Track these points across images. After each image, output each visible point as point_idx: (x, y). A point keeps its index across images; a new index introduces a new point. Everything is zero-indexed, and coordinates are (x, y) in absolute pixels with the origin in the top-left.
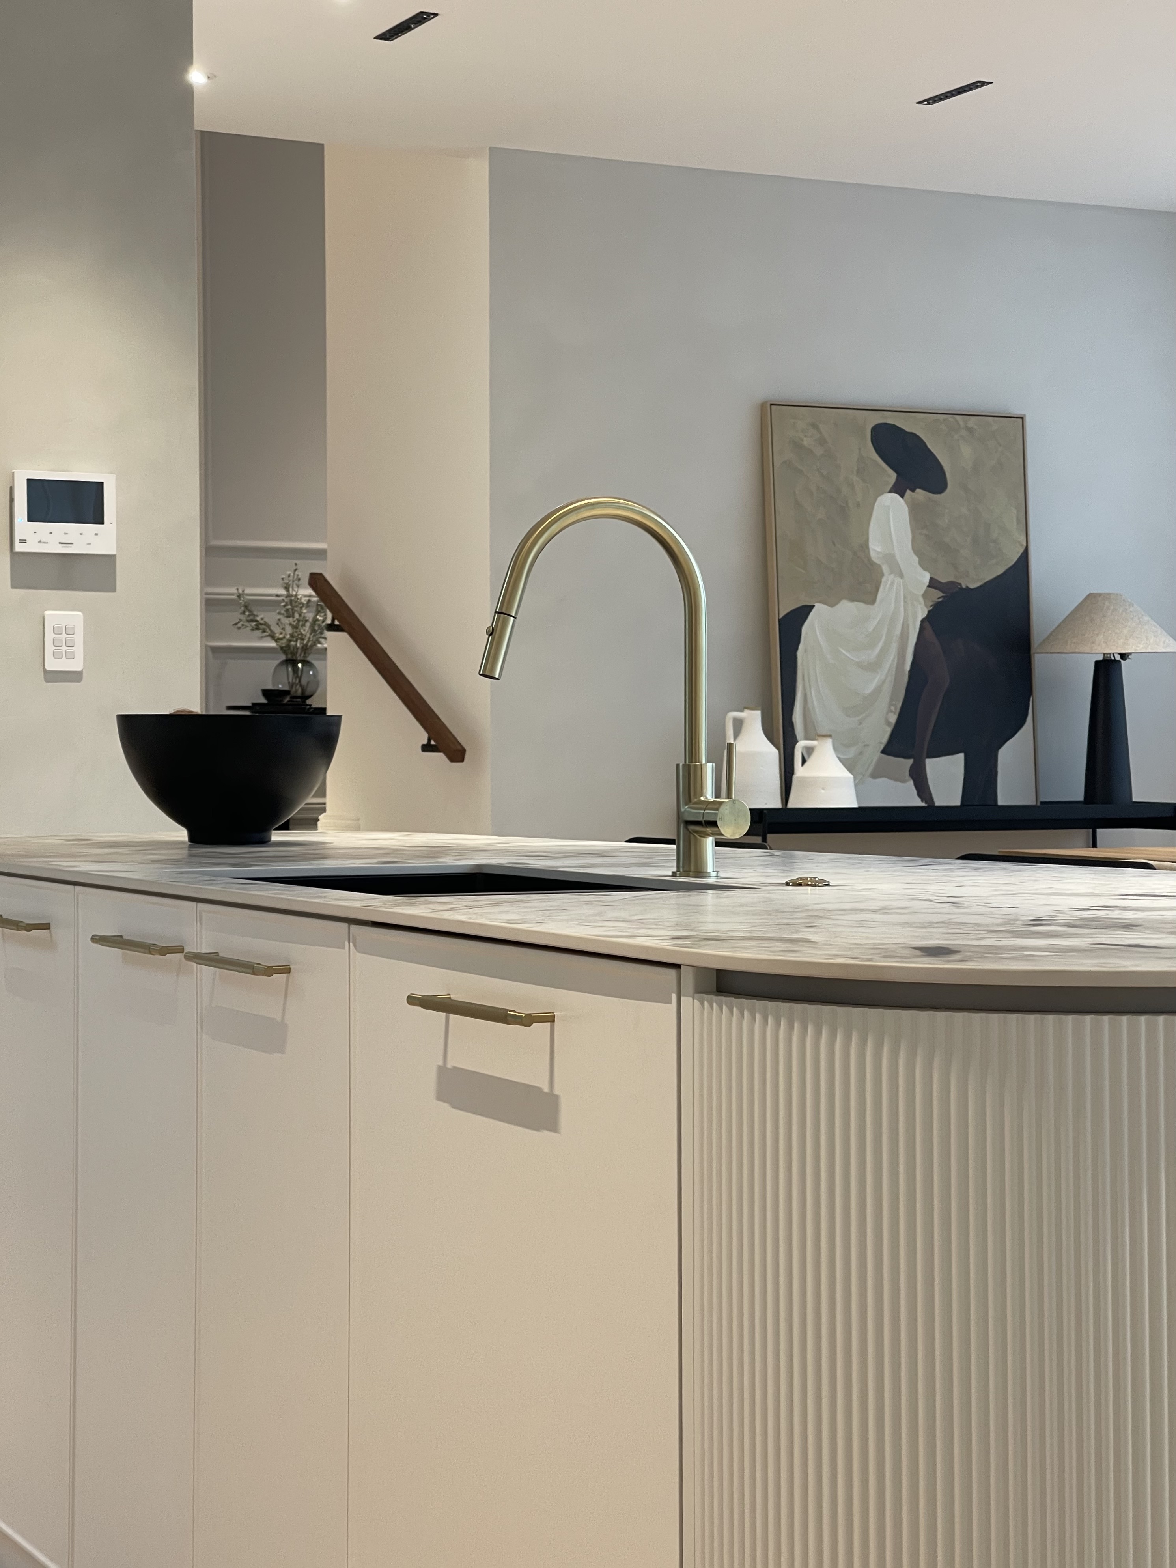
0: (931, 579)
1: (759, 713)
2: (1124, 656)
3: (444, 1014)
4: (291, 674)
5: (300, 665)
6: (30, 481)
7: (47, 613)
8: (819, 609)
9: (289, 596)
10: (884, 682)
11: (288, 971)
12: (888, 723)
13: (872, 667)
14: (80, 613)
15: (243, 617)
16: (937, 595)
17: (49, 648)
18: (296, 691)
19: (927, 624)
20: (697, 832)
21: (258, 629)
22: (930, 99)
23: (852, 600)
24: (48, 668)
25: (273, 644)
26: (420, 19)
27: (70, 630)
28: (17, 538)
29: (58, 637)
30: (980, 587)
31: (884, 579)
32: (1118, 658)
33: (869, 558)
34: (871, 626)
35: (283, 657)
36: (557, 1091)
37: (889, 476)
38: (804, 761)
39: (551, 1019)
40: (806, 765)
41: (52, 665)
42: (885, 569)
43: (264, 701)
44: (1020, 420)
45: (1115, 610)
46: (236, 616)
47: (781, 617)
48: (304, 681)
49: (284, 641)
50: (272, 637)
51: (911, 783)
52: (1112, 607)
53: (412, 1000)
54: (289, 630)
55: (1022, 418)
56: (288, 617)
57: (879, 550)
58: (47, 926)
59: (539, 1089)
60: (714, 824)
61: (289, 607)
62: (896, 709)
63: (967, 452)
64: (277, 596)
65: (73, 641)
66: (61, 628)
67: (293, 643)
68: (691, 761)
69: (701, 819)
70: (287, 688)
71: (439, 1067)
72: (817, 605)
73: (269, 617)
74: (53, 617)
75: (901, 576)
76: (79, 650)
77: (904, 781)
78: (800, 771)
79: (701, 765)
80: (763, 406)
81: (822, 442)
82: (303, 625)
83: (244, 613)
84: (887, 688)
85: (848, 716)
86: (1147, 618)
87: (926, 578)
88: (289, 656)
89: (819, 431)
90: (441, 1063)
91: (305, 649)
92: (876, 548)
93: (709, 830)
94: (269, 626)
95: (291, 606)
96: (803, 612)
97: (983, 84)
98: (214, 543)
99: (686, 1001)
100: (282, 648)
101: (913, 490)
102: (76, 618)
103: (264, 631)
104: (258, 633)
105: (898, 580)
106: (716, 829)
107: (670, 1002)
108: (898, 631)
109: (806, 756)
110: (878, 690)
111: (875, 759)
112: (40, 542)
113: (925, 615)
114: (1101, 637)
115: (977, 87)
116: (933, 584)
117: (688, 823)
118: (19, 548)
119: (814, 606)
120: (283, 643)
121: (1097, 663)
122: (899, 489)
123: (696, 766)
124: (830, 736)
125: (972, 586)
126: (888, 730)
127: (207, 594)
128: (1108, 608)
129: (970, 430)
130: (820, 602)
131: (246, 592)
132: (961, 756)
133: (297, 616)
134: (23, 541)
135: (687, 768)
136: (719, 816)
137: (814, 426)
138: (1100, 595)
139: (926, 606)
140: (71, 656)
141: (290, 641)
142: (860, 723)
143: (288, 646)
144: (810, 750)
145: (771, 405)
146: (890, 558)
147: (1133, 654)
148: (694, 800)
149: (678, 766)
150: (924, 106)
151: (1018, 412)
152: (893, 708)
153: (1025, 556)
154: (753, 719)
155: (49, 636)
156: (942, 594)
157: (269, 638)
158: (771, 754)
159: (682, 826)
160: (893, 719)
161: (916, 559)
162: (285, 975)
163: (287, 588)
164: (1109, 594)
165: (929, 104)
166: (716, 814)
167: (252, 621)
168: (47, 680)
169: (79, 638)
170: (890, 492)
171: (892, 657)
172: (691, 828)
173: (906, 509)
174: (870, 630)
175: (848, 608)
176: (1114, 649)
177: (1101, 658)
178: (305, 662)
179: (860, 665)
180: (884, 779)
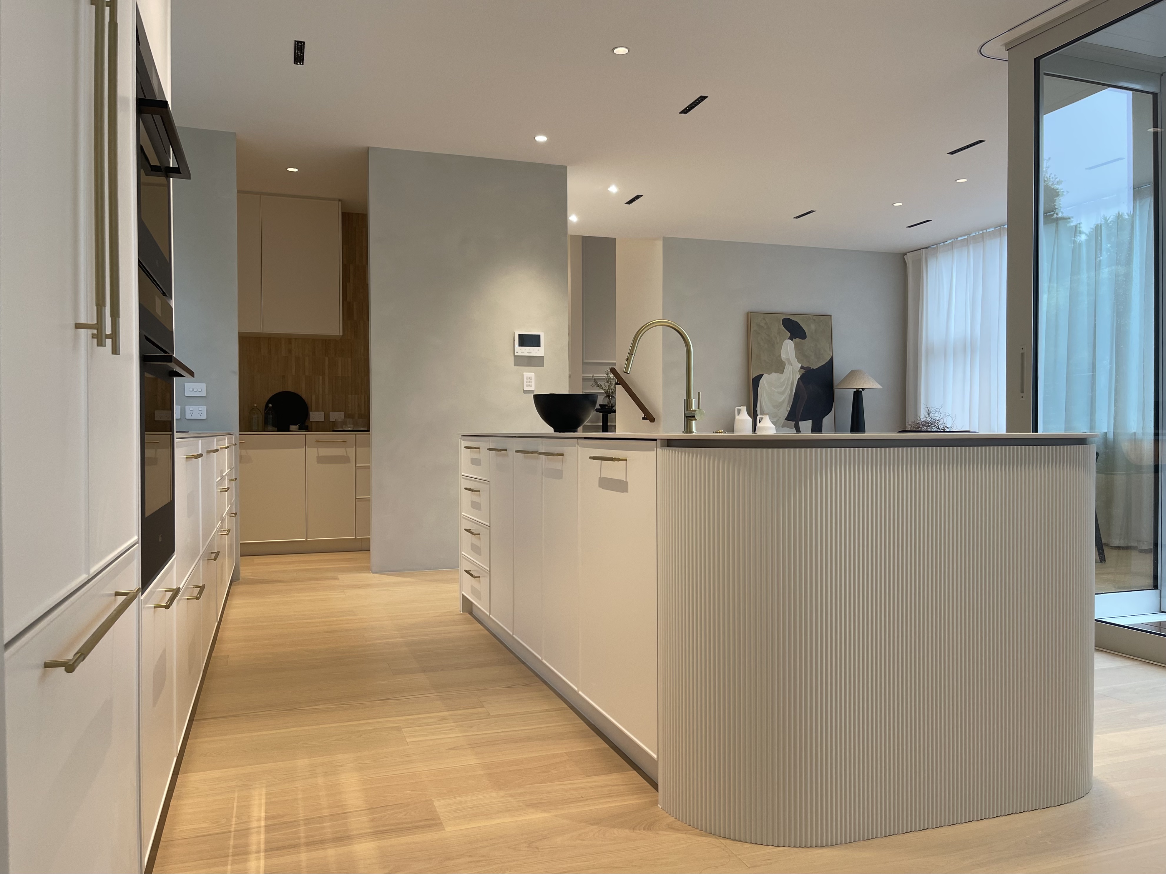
0: (801, 366)
1: (745, 407)
2: (863, 389)
3: (600, 461)
4: (608, 400)
5: (611, 397)
6: (519, 335)
7: (524, 373)
8: (765, 375)
9: (607, 377)
10: (786, 398)
11: (563, 455)
12: (787, 411)
13: (782, 393)
14: (533, 373)
15: (594, 383)
16: (803, 371)
17: (525, 384)
18: (610, 405)
19: (800, 380)
20: (690, 419)
21: (598, 387)
22: (797, 217)
23: (776, 373)
24: (525, 389)
25: (603, 391)
26: (638, 197)
27: (531, 378)
28: (516, 351)
29: (527, 380)
30: (817, 368)
31: (786, 366)
32: (861, 390)
33: (781, 359)
34: (782, 380)
35: (606, 395)
36: (627, 481)
37: (788, 334)
38: (760, 422)
39: (626, 460)
40: (760, 423)
41: (526, 388)
42: (786, 363)
43: (600, 408)
44: (830, 317)
45: (860, 375)
46: (592, 383)
47: (753, 378)
48: (612, 403)
49: (606, 390)
50: (602, 389)
51: (795, 429)
52: (859, 374)
53: (591, 458)
54: (607, 387)
55: (831, 316)
56: (607, 383)
57: (785, 357)
58: (506, 450)
59: (623, 480)
60: (694, 417)
61: (607, 380)
62: (790, 406)
63: (813, 327)
64: (604, 377)
65: (532, 381)
66: (528, 378)
67: (609, 391)
68: (688, 398)
69: (690, 415)
70: (607, 404)
71: (599, 478)
72: (764, 374)
73: (602, 383)
74: (526, 374)
75: (792, 365)
76: (533, 384)
77: (793, 429)
78: (758, 425)
79: (691, 400)
80: (748, 313)
81: (766, 324)
82: (612, 385)
83: (594, 382)
84: (787, 400)
85: (774, 408)
86: (870, 377)
87: (800, 366)
88: (608, 395)
89: (765, 321)
90: (600, 477)
91: (612, 393)
92: (783, 356)
93: (693, 418)
94: (601, 386)
95: (608, 380)
96: (760, 376)
97: (813, 211)
98: (586, 361)
99: (658, 449)
100: (605, 392)
101: (796, 339)
102: (532, 375)
103: (600, 387)
104: (599, 388)
105: (790, 366)
106: (694, 418)
107: (654, 451)
108: (791, 381)
109: (760, 420)
110: (784, 401)
111: (783, 421)
112: (522, 352)
113: (799, 377)
114: (855, 383)
115: (811, 212)
116: (802, 367)
117: (687, 417)
118: (516, 354)
119: (763, 375)
120: (606, 391)
121: (854, 392)
122: (791, 338)
123: (690, 400)
124: (768, 414)
125: (814, 368)
126: (787, 413)
127: (583, 376)
128: (858, 374)
129: (814, 320)
130: (766, 373)
131: (595, 375)
132: (811, 420)
133: (610, 382)
134: (517, 352)
135: (687, 400)
136: (695, 414)
137: (764, 319)
138: (855, 370)
139: (800, 374)
140: (531, 386)
141: (608, 390)
142: (778, 411)
143: (607, 392)
144: (762, 418)
145: (750, 313)
146: (788, 360)
147: (866, 389)
148: (689, 410)
149: (684, 400)
150: (796, 219)
151: (830, 314)
152: (789, 406)
153: (832, 358)
154: (744, 409)
155: (525, 380)
156: (804, 371)
157: (601, 389)
158: (749, 420)
159: (685, 418)
160: (789, 409)
161: (797, 360)
162: (562, 456)
163: (607, 374)
164: (858, 370)
165: (797, 218)
166: (694, 414)
167: (597, 384)
168: (524, 393)
169: (533, 381)
170: (788, 339)
171: (788, 391)
172: (688, 418)
173: (793, 344)
174: (782, 381)
175: (774, 375)
176: (860, 386)
177: (856, 390)
178: (612, 396)
179: (778, 393)
180: (786, 428)
